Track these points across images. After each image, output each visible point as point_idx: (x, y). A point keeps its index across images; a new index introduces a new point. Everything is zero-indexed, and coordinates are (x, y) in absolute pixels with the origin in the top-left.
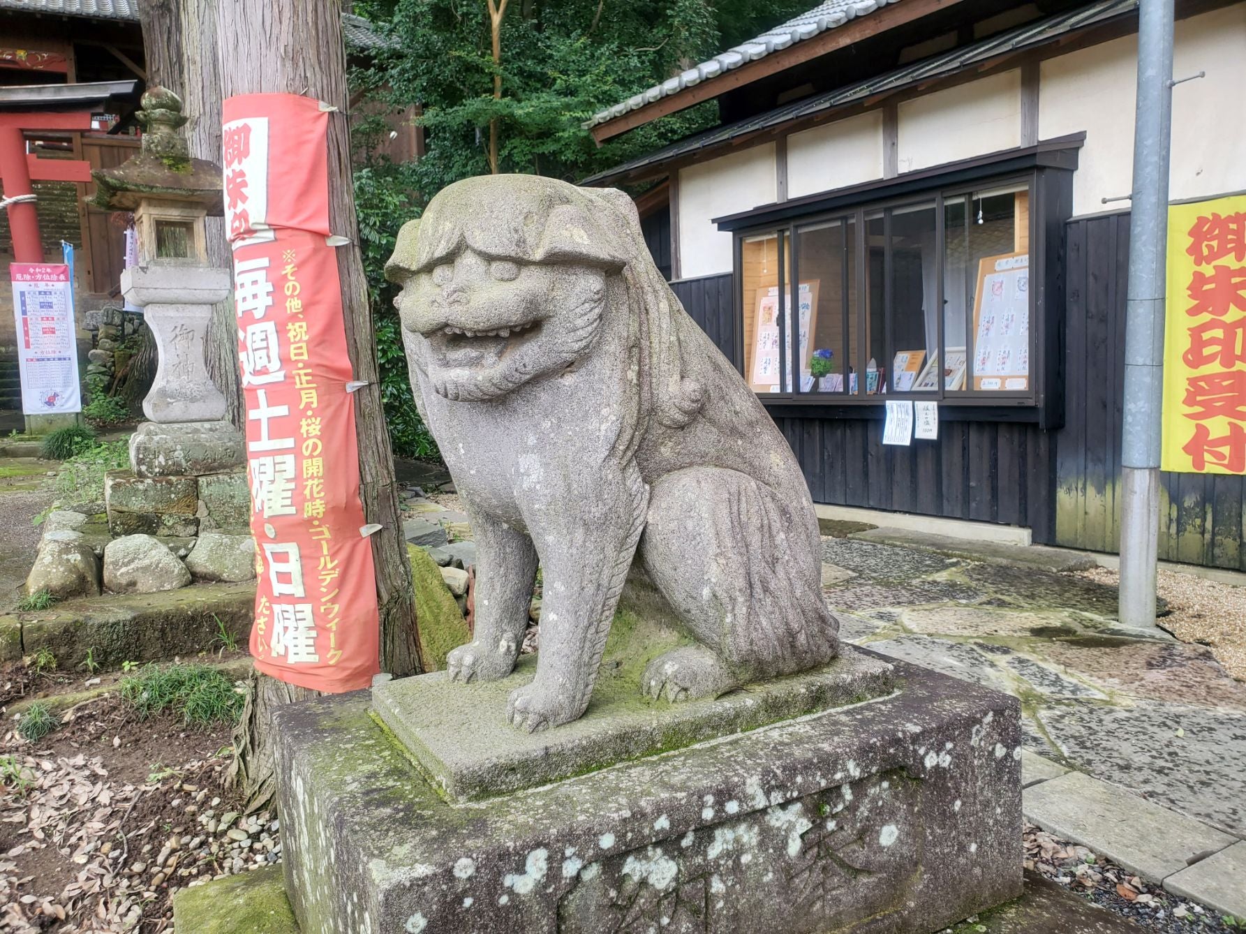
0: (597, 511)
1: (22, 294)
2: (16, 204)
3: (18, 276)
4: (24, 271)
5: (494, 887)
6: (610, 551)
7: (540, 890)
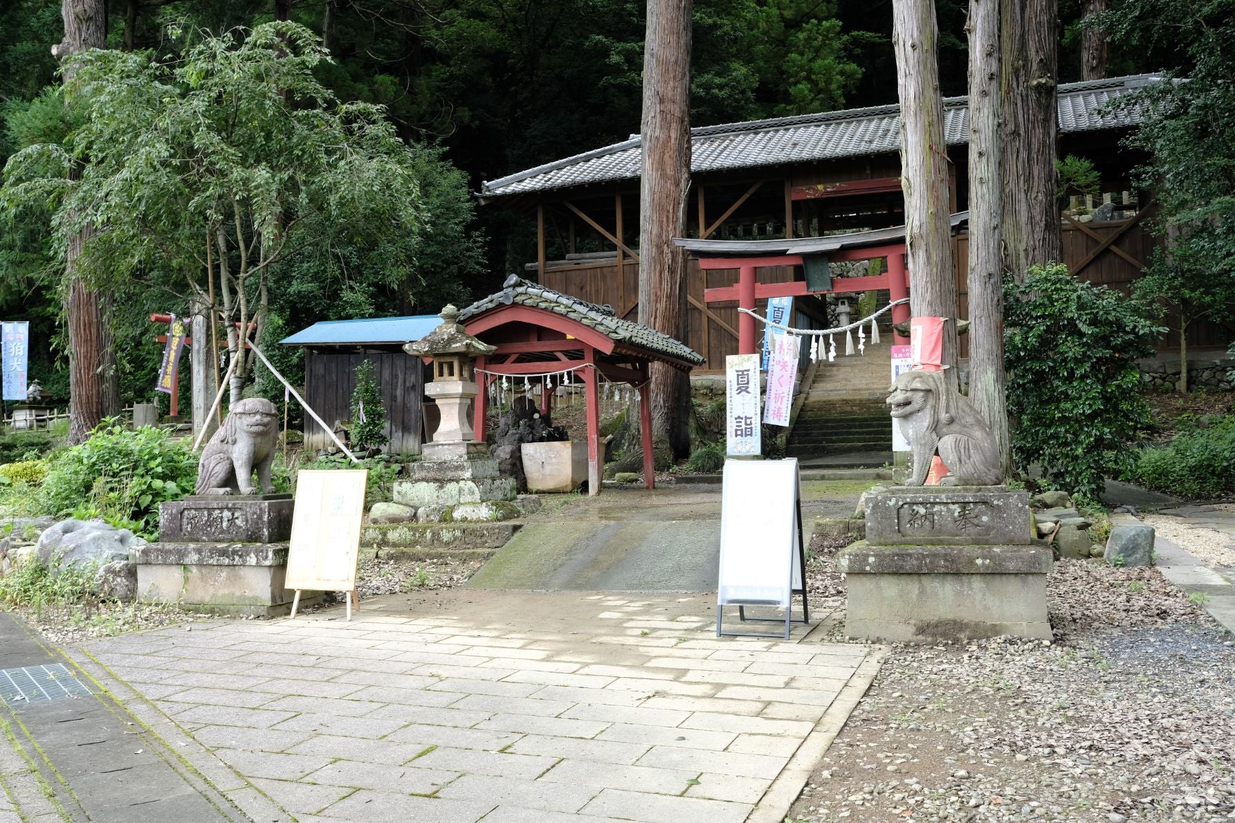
0: (923, 442)
1: (897, 367)
2: (896, 305)
3: (895, 355)
4: (898, 352)
5: (885, 503)
6: (928, 451)
7: (894, 505)
